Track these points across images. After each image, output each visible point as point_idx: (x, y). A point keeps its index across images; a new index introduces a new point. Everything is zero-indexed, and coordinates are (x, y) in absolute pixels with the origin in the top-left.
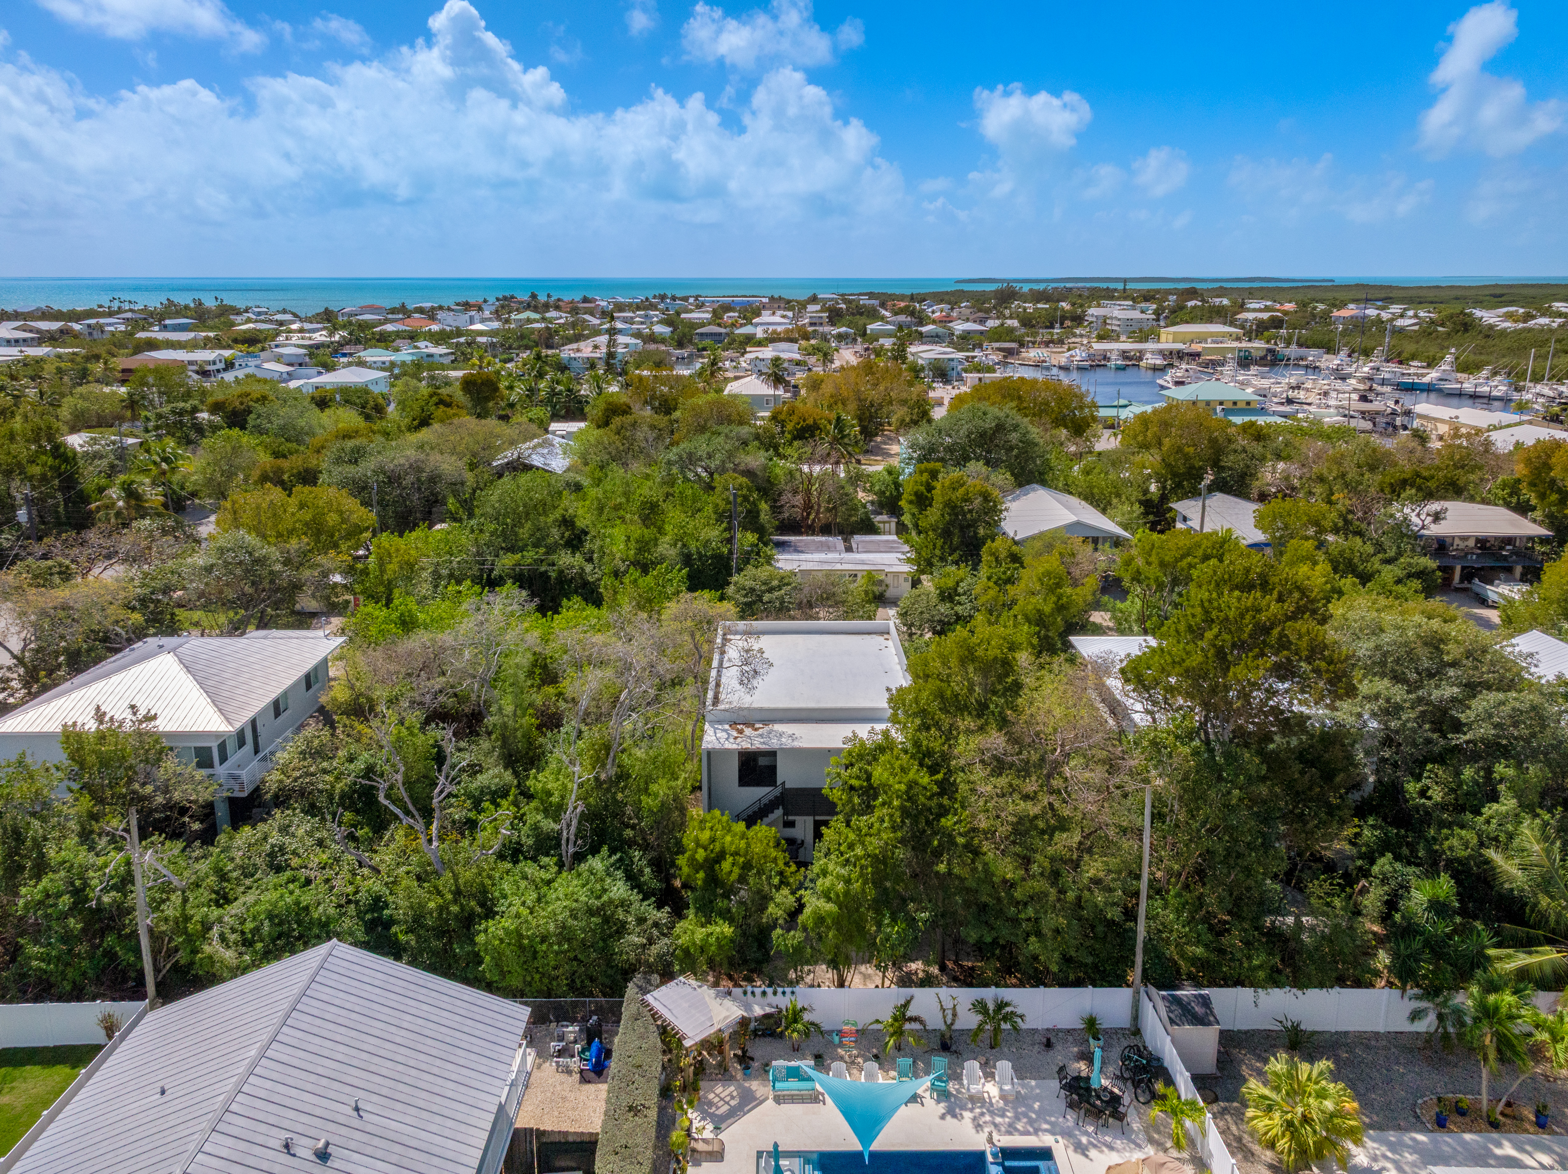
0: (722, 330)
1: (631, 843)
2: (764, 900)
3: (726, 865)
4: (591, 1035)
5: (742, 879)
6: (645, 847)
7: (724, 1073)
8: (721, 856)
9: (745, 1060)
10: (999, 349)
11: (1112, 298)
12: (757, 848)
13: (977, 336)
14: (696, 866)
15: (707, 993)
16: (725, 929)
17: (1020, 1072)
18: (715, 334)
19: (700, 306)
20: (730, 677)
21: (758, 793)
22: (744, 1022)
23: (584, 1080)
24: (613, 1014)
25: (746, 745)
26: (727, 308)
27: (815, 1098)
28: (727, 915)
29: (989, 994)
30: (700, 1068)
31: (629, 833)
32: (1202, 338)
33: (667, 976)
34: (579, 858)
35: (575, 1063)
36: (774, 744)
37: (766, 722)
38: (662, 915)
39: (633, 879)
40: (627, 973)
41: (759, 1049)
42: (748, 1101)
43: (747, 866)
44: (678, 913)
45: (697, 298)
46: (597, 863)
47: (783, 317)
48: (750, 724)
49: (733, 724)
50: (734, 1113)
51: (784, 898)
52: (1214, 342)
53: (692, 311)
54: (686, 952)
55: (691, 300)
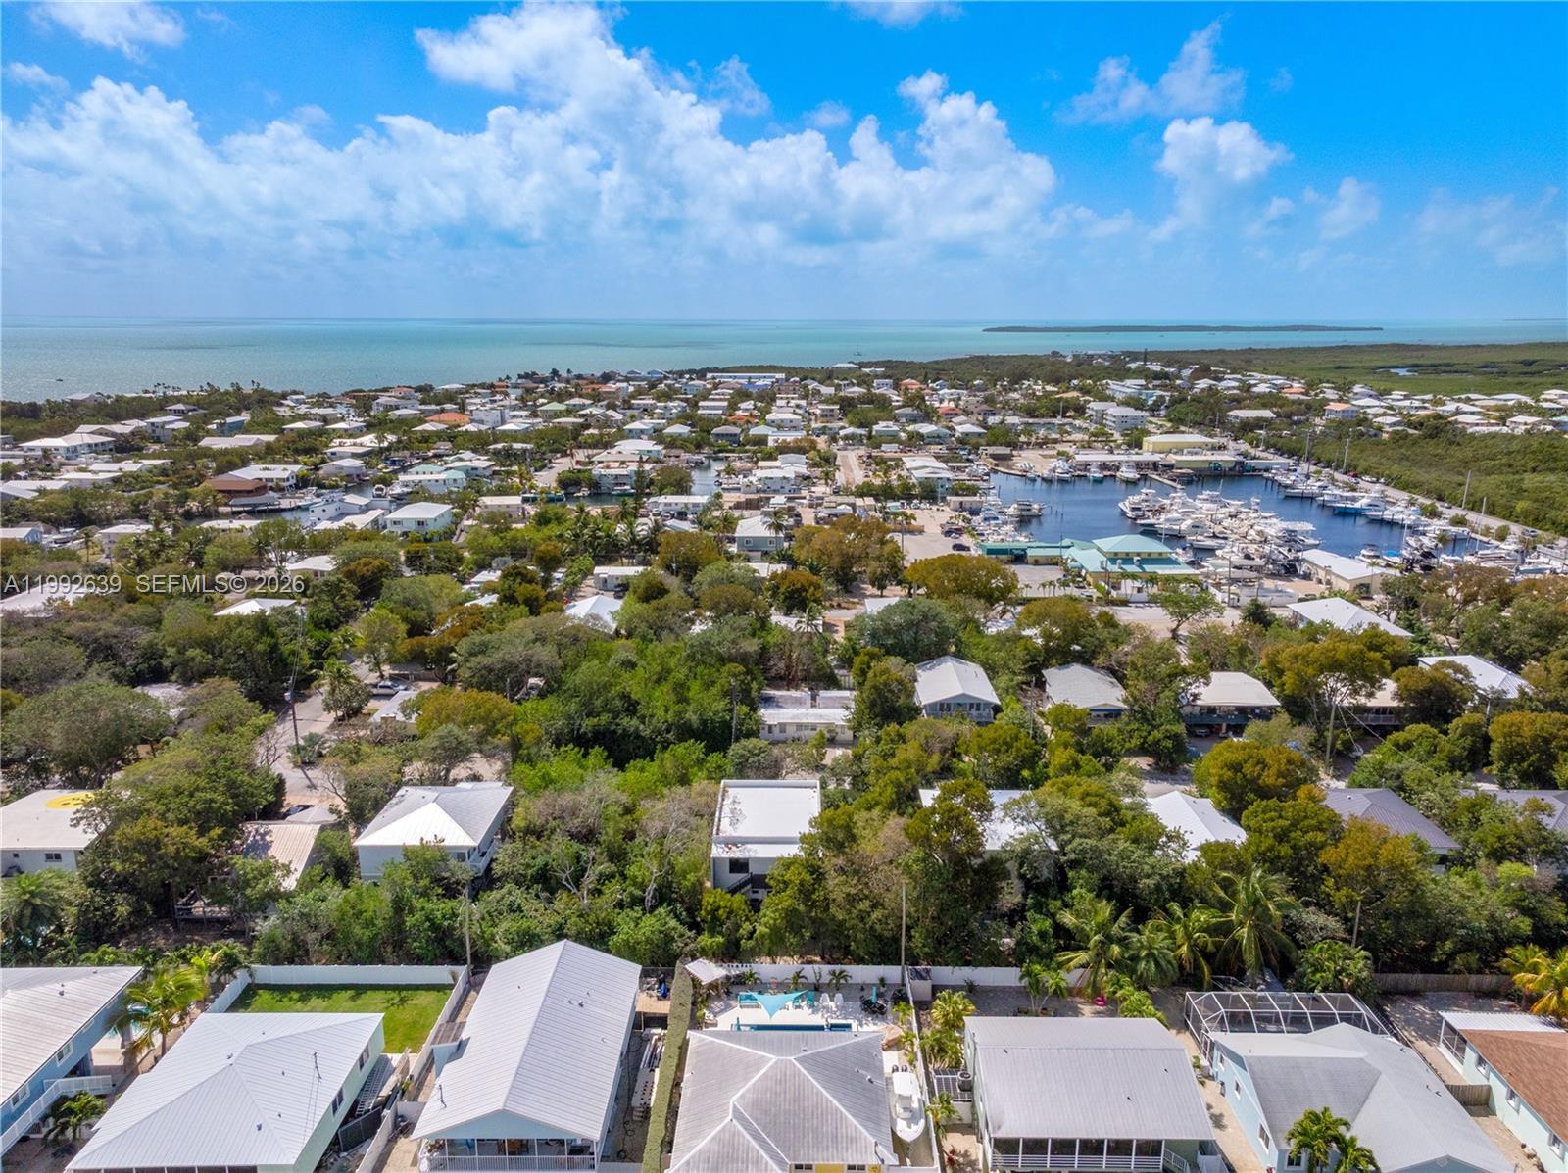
1: (676, 900)
2: (738, 927)
3: (721, 912)
4: (661, 982)
5: (728, 918)
6: (682, 902)
7: (719, 997)
8: (719, 908)
9: (728, 993)
12: (735, 906)
14: (708, 913)
15: (712, 965)
16: (721, 939)
17: (845, 999)
18: (731, 435)
19: (717, 385)
20: (725, 823)
21: (740, 877)
22: (728, 978)
23: (659, 999)
24: (671, 974)
25: (732, 856)
27: (757, 1007)
28: (720, 933)
29: (837, 968)
30: (709, 995)
31: (674, 895)
33: (694, 958)
34: (653, 909)
35: (654, 993)
36: (746, 855)
37: (743, 843)
38: (692, 934)
39: (677, 917)
40: (677, 957)
41: (734, 989)
42: (728, 1007)
43: (731, 912)
44: (699, 933)
46: (662, 911)
48: (735, 845)
49: (727, 845)
50: (722, 1012)
51: (747, 927)
54: (703, 949)
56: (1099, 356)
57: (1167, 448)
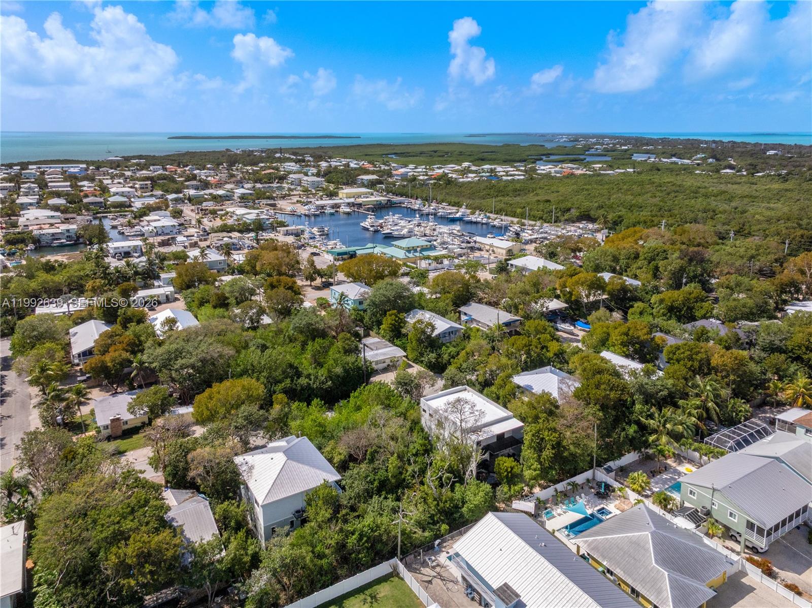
10: (268, 205)
13: (249, 197)
17: (586, 495)
32: (358, 196)
37: (481, 429)
48: (478, 431)
49: (473, 432)
56: (256, 151)
57: (352, 196)
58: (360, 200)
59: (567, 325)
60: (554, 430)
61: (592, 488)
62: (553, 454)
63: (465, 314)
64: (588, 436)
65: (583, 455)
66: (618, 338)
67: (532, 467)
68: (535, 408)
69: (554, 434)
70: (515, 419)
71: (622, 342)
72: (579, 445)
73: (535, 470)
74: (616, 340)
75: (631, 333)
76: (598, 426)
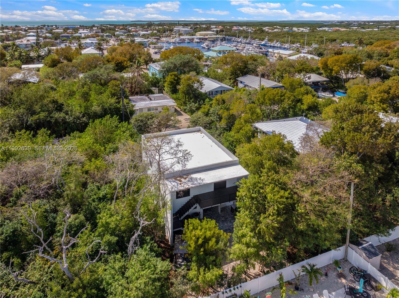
0: (69, 35)
10: (155, 38)
11: (176, 25)
13: (147, 35)
18: (67, 36)
19: (57, 28)
26: (68, 29)
32: (207, 35)
37: (186, 175)
45: (56, 26)
47: (87, 31)
48: (181, 177)
49: (175, 178)
52: (210, 36)
53: (55, 30)
55: (54, 26)
57: (203, 35)
58: (207, 37)
59: (327, 93)
60: (284, 186)
61: (341, 275)
62: (278, 222)
63: (241, 82)
64: (338, 201)
65: (329, 229)
66: (378, 95)
67: (244, 240)
68: (260, 154)
69: (282, 192)
70: (240, 167)
71: (381, 99)
72: (326, 214)
73: (248, 245)
74: (375, 98)
75: (392, 92)
76: (357, 186)
